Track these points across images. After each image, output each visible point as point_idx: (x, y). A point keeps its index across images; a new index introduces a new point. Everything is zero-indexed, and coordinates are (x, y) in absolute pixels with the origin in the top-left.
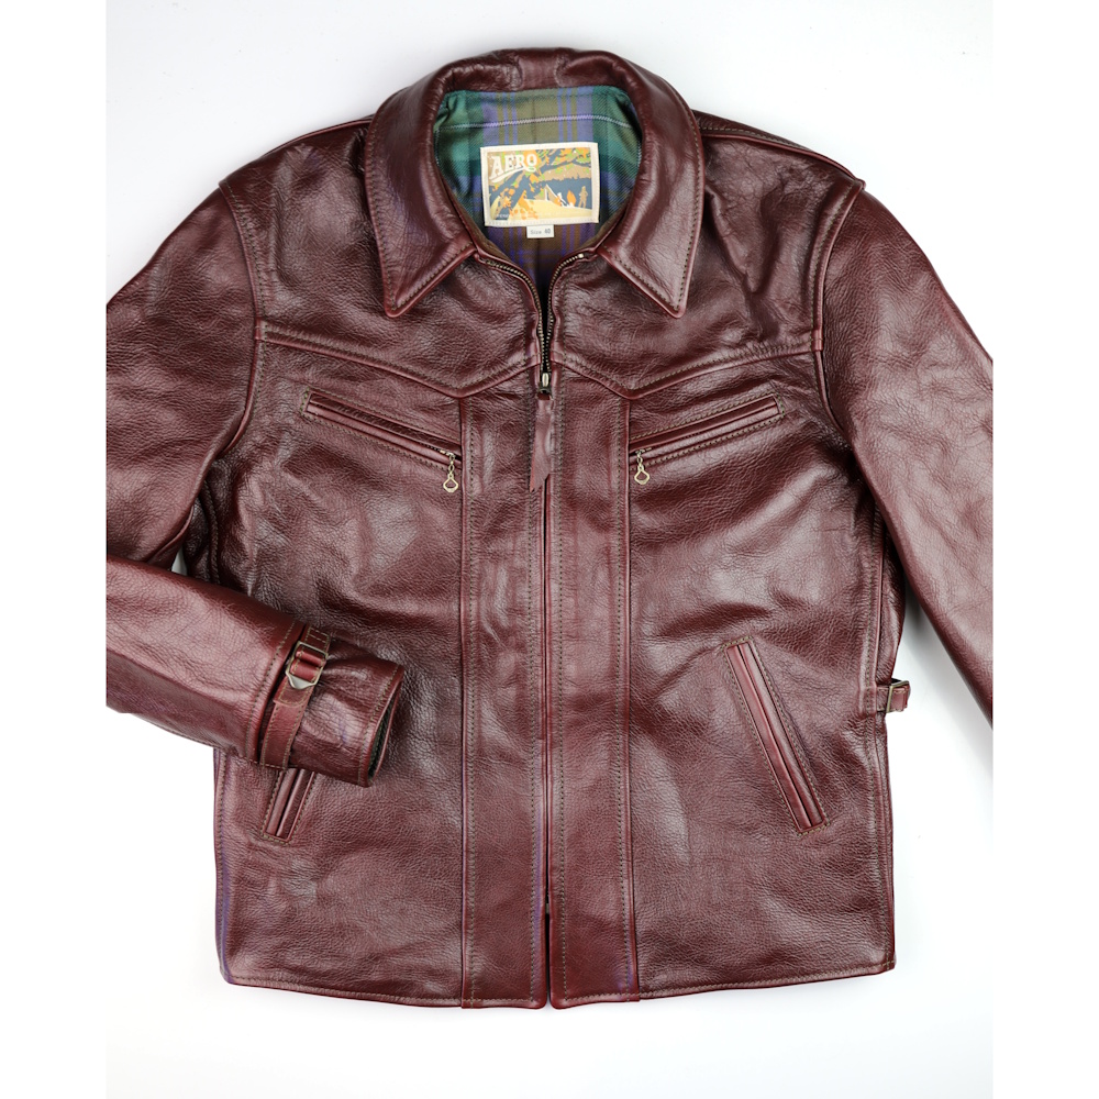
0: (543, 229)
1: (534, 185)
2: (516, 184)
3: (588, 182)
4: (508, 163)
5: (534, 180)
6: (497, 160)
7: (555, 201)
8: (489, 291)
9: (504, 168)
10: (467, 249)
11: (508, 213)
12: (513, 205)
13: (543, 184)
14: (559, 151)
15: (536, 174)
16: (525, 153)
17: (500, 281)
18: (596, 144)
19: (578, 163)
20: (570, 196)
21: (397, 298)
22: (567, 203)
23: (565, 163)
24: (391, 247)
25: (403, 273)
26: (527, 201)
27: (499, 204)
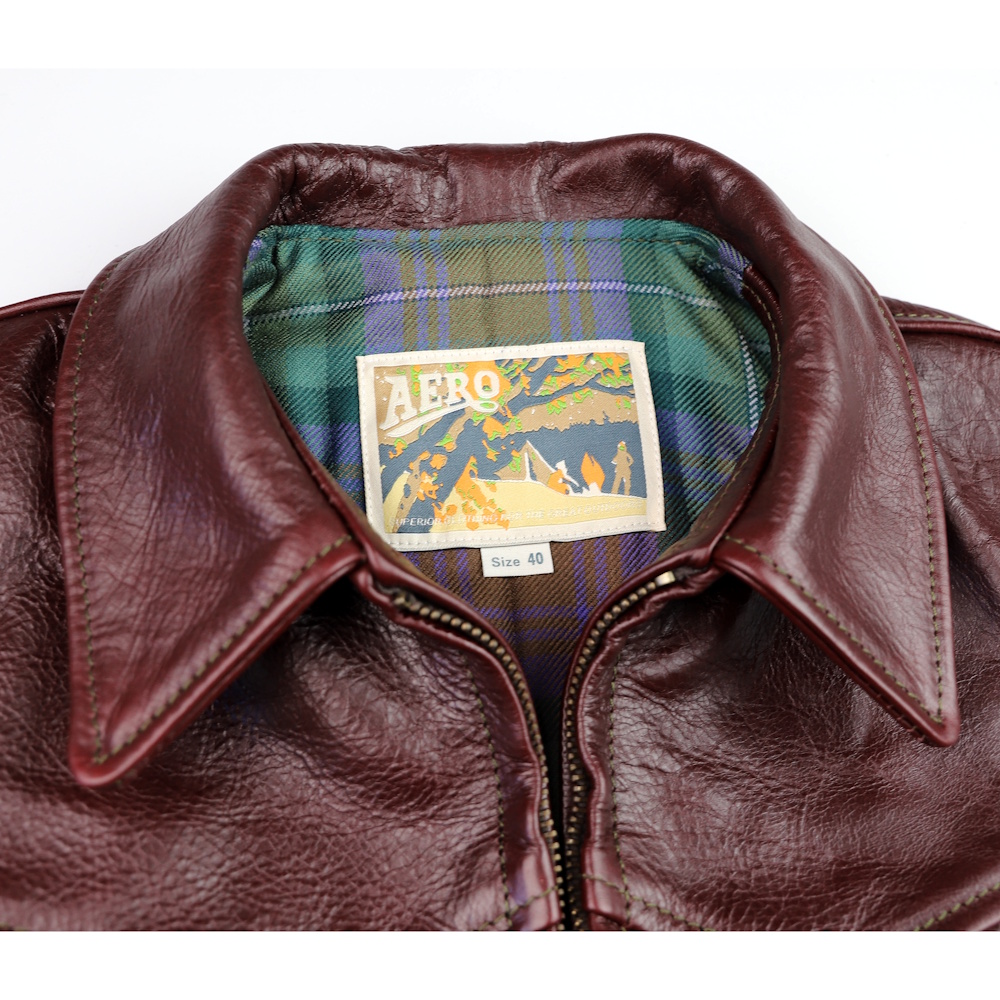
0: (522, 554)
1: (496, 443)
2: (449, 442)
3: (631, 431)
4: (427, 392)
5: (494, 430)
6: (400, 384)
7: (550, 483)
8: (393, 713)
9: (416, 401)
10: (335, 554)
11: (431, 514)
12: (443, 494)
13: (518, 440)
14: (553, 361)
15: (499, 417)
16: (470, 368)
17: (422, 679)
18: (641, 346)
19: (602, 388)
20: (590, 468)
21: (112, 725)
22: (582, 485)
23: (570, 388)
24: (103, 584)
25: (136, 653)
26: (480, 483)
27: (407, 490)
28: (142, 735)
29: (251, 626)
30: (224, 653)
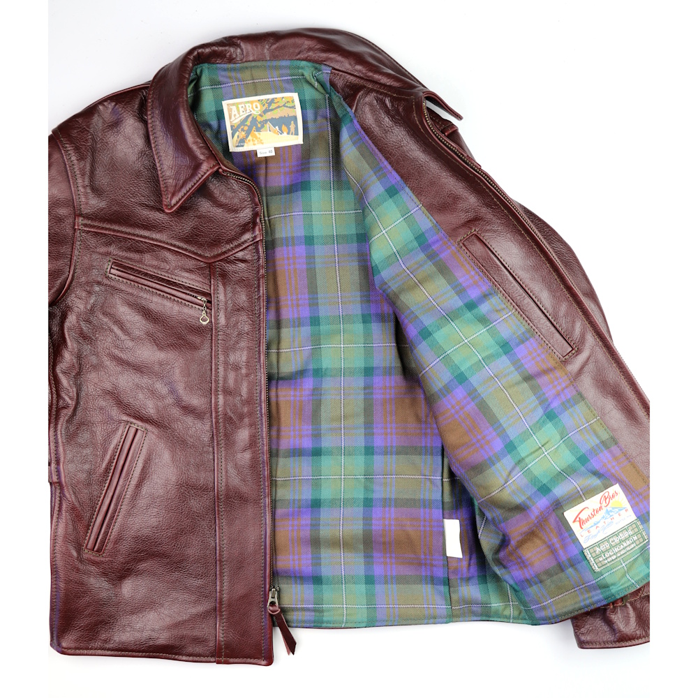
0: (267, 151)
1: (260, 123)
2: (248, 123)
3: (295, 118)
4: (241, 110)
5: (260, 119)
6: (234, 108)
7: (274, 132)
8: (229, 194)
9: (239, 113)
10: (214, 166)
11: (244, 142)
12: (247, 137)
13: (266, 121)
14: (273, 99)
15: (261, 115)
16: (252, 102)
17: (236, 186)
18: (297, 94)
19: (287, 107)
20: (284, 128)
21: (171, 200)
22: (282, 133)
23: (279, 107)
24: (165, 167)
25: (174, 184)
26: (256, 133)
27: (238, 136)
28: (177, 202)
29: (197, 181)
30: (193, 186)
